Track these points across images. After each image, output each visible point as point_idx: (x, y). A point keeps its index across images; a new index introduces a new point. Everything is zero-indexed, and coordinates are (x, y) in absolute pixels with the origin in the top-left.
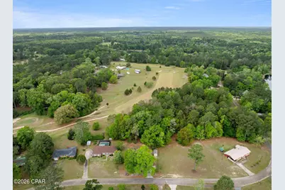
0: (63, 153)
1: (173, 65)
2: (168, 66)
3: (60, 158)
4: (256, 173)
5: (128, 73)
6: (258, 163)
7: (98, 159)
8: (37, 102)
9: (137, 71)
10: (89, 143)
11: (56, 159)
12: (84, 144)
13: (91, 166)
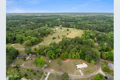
0: (20, 56)
1: (80, 29)
2: (78, 29)
3: (19, 58)
4: (85, 74)
5: (59, 31)
6: (88, 71)
7: (30, 60)
8: (20, 39)
9: (63, 31)
10: (30, 54)
11: (17, 58)
12: (28, 54)
13: (27, 62)
